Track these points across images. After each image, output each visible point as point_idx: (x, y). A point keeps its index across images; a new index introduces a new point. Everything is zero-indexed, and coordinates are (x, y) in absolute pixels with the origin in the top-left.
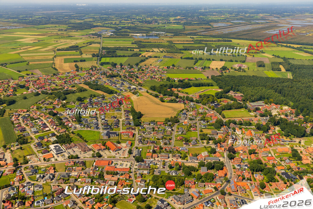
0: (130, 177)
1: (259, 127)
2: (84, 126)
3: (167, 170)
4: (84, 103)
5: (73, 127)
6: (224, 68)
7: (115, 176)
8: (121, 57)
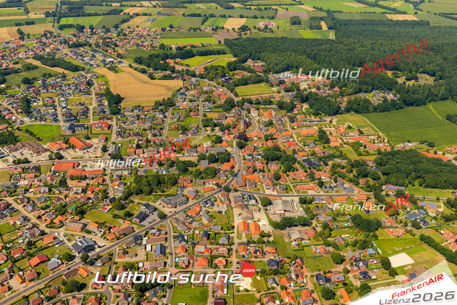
0: (104, 180)
1: (281, 106)
2: (36, 119)
3: (155, 169)
4: (35, 87)
5: (18, 121)
6: (244, 28)
7: (83, 181)
8: (92, 15)
